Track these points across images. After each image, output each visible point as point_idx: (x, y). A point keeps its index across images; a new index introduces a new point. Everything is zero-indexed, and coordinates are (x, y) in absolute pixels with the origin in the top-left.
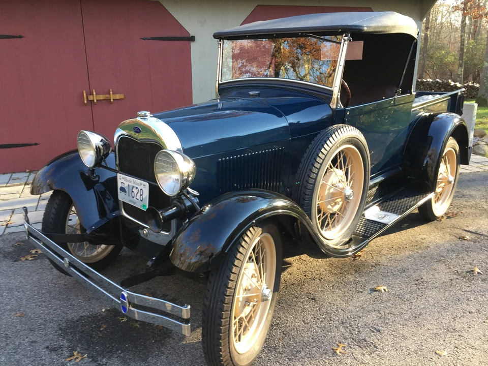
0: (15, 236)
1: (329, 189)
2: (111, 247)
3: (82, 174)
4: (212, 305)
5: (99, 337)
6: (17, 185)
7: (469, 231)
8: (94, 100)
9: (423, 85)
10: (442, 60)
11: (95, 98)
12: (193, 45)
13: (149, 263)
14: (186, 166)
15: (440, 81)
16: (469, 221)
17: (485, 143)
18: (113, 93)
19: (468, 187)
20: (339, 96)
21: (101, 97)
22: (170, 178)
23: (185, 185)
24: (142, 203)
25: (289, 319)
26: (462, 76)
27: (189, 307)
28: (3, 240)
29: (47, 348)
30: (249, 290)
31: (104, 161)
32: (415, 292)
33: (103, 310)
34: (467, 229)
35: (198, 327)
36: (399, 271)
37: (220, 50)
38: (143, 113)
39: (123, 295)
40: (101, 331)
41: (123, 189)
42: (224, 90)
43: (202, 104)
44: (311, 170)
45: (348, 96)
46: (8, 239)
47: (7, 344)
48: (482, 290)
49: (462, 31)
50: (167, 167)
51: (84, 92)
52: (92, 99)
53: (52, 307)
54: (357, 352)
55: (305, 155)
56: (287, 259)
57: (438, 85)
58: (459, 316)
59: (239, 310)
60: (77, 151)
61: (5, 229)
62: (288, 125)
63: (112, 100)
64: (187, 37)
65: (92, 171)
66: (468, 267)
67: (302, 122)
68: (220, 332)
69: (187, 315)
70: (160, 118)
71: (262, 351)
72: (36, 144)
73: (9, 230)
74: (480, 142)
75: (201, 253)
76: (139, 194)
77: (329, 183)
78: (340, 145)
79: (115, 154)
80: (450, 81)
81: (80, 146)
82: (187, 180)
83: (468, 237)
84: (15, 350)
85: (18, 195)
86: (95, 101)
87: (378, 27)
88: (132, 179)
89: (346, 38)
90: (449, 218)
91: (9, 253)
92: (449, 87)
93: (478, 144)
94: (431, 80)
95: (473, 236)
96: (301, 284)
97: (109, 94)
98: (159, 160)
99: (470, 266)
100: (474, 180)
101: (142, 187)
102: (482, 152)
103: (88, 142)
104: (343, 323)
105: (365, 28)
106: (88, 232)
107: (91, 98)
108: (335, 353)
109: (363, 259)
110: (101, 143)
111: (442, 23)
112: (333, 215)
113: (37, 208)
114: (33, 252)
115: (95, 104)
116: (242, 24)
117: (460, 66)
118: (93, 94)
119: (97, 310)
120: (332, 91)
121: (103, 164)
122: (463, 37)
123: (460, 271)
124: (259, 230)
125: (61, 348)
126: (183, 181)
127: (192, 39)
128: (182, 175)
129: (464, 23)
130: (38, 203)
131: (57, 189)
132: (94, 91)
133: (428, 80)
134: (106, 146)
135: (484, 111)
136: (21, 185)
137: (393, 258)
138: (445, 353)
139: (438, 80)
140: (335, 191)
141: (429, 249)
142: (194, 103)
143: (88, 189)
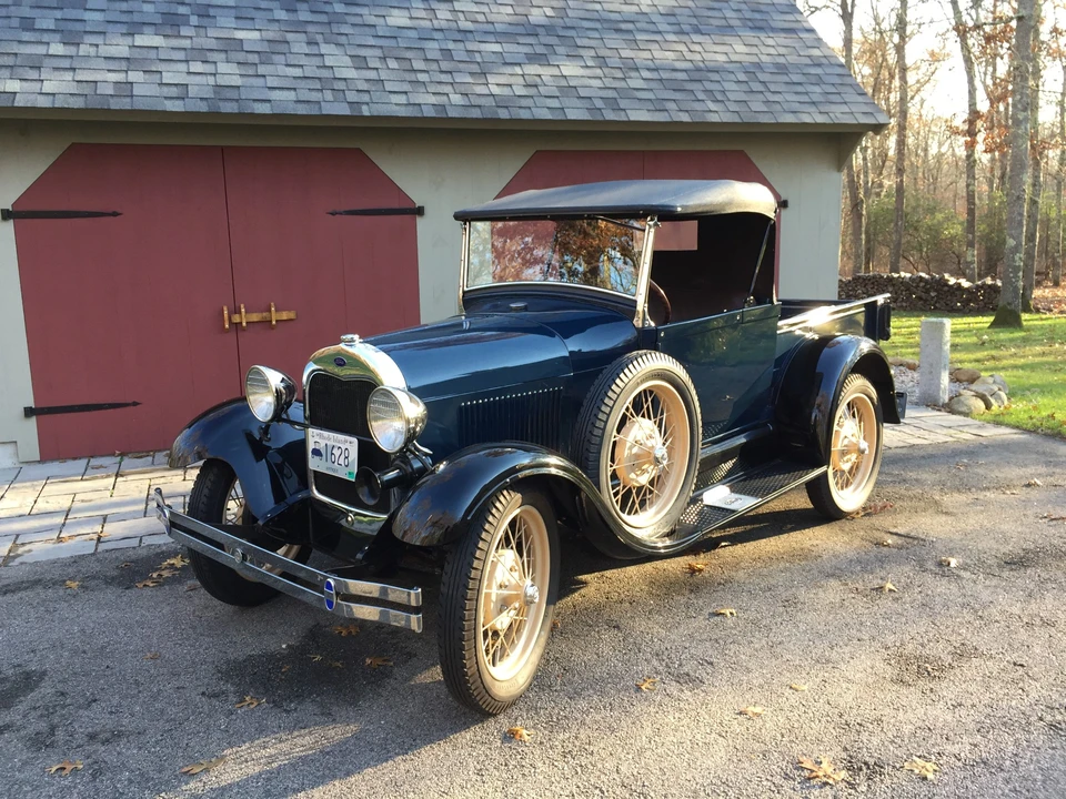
0: (118, 554)
1: (630, 448)
2: (296, 548)
3: (249, 436)
4: (450, 592)
5: (281, 680)
6: (102, 478)
7: (896, 534)
8: (241, 323)
9: (894, 285)
10: (938, 232)
11: (244, 318)
12: (421, 222)
13: (359, 556)
14: (414, 410)
15: (927, 276)
16: (901, 519)
17: (973, 393)
18: (276, 310)
19: (919, 466)
20: (646, 309)
21: (255, 317)
22: (391, 426)
23: (411, 436)
24: (347, 470)
25: (575, 652)
26: (975, 265)
27: (420, 590)
28: (98, 560)
29: (203, 694)
30: (506, 587)
31: (286, 412)
32: (781, 615)
33: (284, 646)
34: (895, 530)
35: (433, 665)
36: (761, 589)
37: (465, 239)
38: (350, 336)
39: (329, 583)
40: (283, 673)
41: (317, 452)
42: (472, 300)
43: (436, 323)
44: (596, 416)
45: (667, 308)
46: (106, 559)
47: (140, 692)
48: (889, 612)
49: (968, 177)
50: (386, 412)
51: (225, 308)
52: (238, 321)
53: (201, 646)
54: (673, 688)
55: (588, 395)
56: (580, 577)
57: (922, 284)
58: (841, 643)
59: (491, 614)
60: (245, 399)
61: (97, 545)
62: (567, 354)
63: (274, 322)
64: (410, 209)
65: (266, 428)
66: (876, 583)
67: (585, 349)
68: (462, 639)
69: (417, 601)
70: (374, 343)
71: (529, 688)
72: (135, 404)
73: (102, 547)
74: (962, 392)
75: (434, 524)
76: (343, 456)
77: (630, 439)
78: (643, 381)
79: (305, 407)
80: (947, 276)
81: (250, 389)
82: (414, 429)
83: (890, 541)
84: (155, 698)
85: (109, 494)
86: (244, 324)
87: (700, 206)
88: (332, 434)
89: (651, 223)
90: (868, 514)
91: (113, 578)
92: (946, 288)
93: (960, 395)
94: (908, 275)
95: (900, 541)
96: (599, 609)
97: (270, 311)
98: (375, 402)
99: (880, 581)
100: (931, 456)
101: (347, 446)
102: (964, 409)
103: (265, 382)
104: (657, 655)
105: (679, 209)
106: (260, 523)
107: (236, 319)
108: (639, 688)
109: (707, 575)
110: (282, 385)
111: (940, 156)
112: (640, 489)
113: (145, 512)
114: (155, 575)
115: (244, 329)
116: (498, 197)
117: (971, 244)
118: (240, 313)
119: (273, 647)
120: (636, 301)
121: (284, 416)
122: (971, 188)
123: (861, 587)
124: (518, 497)
125: (223, 693)
126: (409, 430)
127: (420, 211)
128: (408, 422)
129: (972, 159)
130: (147, 505)
131: (212, 457)
132: (242, 306)
133: (903, 274)
134: (290, 389)
135: (1011, 335)
136: (108, 476)
137: (757, 572)
138: (805, 687)
139: (923, 275)
140: (640, 452)
141: (819, 560)
142: (422, 323)
143: (258, 459)
